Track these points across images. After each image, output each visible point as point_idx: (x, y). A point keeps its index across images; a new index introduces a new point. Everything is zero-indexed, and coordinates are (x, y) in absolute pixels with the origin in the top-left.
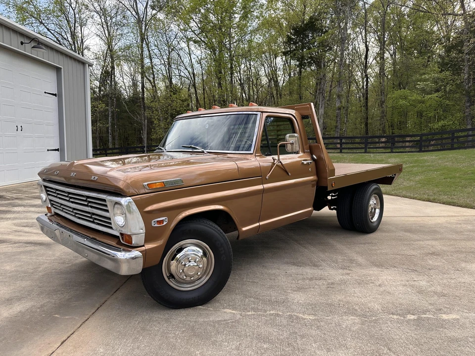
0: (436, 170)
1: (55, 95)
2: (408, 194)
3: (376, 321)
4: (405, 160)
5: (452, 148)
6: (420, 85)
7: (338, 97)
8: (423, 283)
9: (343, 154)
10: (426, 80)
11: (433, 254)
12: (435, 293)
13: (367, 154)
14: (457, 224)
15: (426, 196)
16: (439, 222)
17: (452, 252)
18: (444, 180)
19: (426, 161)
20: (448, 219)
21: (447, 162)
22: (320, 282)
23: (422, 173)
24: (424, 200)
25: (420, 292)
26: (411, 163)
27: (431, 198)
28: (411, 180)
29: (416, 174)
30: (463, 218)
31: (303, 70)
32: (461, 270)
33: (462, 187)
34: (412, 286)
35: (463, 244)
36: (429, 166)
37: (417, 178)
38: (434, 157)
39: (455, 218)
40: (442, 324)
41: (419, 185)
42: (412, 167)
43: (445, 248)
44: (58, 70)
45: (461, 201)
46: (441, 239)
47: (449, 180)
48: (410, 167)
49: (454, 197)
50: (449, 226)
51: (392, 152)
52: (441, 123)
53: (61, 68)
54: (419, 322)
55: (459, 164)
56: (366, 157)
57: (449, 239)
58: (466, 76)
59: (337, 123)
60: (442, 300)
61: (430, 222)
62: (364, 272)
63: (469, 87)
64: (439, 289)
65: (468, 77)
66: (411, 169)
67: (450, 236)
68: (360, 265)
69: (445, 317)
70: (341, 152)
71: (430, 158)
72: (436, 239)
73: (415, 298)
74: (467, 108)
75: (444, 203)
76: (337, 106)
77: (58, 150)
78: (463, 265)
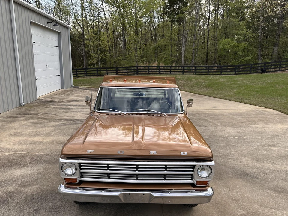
0: (243, 86)
1: (57, 47)
2: (231, 99)
3: (227, 138)
4: (228, 80)
5: (251, 73)
6: (237, 37)
7: (194, 42)
8: (239, 130)
9: (197, 75)
10: (240, 35)
11: (241, 122)
12: (242, 132)
13: (209, 75)
14: (250, 112)
15: (238, 100)
16: (243, 111)
17: (247, 122)
18: (246, 92)
19: (238, 81)
20: (247, 110)
21: (247, 82)
22: (209, 131)
23: (236, 87)
24: (237, 102)
25: (238, 132)
26: (231, 82)
27: (241, 101)
28: (231, 92)
29: (234, 88)
30: (252, 110)
31: (174, 25)
32: (250, 127)
33: (253, 95)
34: (236, 131)
35: (251, 119)
36: (240, 84)
37: (235, 90)
38: (242, 79)
39: (249, 110)
40: (244, 139)
41: (235, 94)
42: (232, 84)
43: (245, 121)
44: (59, 33)
45: (252, 102)
46: (244, 118)
47: (248, 92)
48: (231, 84)
49: (250, 100)
50: (247, 113)
51: (221, 74)
52: (246, 59)
53: (60, 33)
54: (238, 139)
55: (253, 83)
56: (209, 78)
57: (246, 118)
58: (260, 34)
59: (192, 57)
60: (244, 134)
61: (240, 111)
62: (221, 128)
63: (261, 40)
64: (243, 131)
65: (261, 34)
66: (231, 85)
67: (247, 117)
68: (219, 126)
69: (245, 137)
70: (195, 74)
71: (240, 78)
72: (242, 118)
73: (237, 134)
74: (259, 51)
75: (245, 103)
76: (193, 47)
77: (59, 75)
78: (250, 125)
